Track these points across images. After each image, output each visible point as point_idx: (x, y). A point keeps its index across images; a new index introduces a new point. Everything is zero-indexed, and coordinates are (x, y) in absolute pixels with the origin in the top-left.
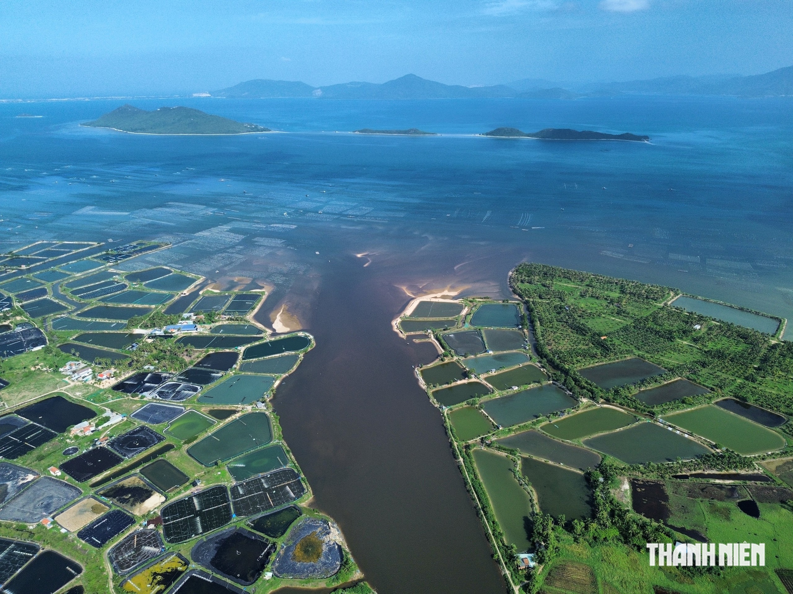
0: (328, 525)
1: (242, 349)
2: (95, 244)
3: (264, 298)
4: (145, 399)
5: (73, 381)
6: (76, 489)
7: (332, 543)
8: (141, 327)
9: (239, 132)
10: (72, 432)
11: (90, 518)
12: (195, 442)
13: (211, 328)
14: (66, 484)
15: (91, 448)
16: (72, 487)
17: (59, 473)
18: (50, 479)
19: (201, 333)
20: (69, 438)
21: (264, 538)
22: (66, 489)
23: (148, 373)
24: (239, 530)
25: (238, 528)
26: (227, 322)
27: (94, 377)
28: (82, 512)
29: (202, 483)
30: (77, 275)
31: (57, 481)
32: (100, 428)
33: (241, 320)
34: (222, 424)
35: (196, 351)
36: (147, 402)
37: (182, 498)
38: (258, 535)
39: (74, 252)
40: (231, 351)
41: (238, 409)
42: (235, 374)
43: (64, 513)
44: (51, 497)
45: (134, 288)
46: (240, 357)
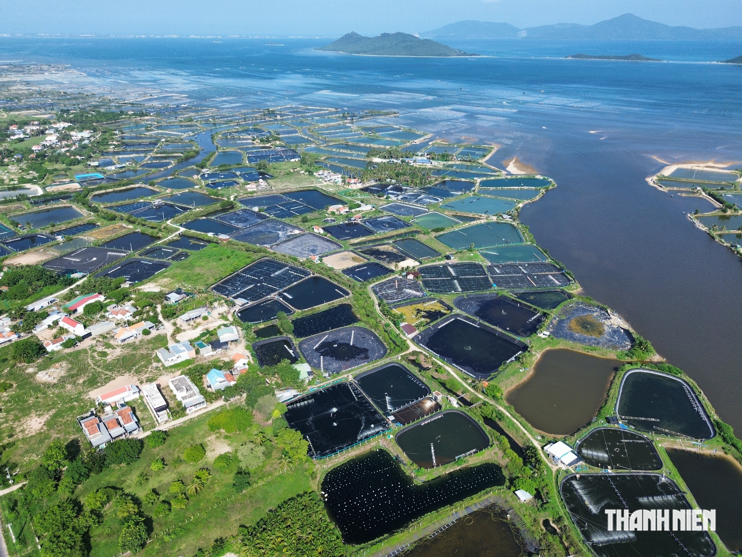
0: (607, 312)
1: (479, 180)
2: (333, 110)
3: (494, 151)
4: (390, 199)
5: (326, 181)
6: (337, 244)
7: (615, 327)
8: (379, 157)
9: (449, 56)
10: (330, 210)
11: (351, 264)
12: (442, 233)
13: (444, 164)
14: (328, 240)
15: (346, 222)
16: (333, 242)
17: (322, 231)
18: (314, 235)
19: (435, 166)
20: (328, 214)
21: (531, 307)
22: (328, 244)
23: (390, 185)
24: (501, 297)
25: (500, 295)
26: (460, 162)
27: (344, 181)
28: (343, 259)
29: (455, 258)
30: (321, 125)
31: (320, 237)
32: (353, 210)
33: (474, 162)
34: (467, 225)
35: (433, 177)
36: (392, 202)
37: (437, 265)
38: (524, 304)
39: (317, 113)
40: (467, 180)
41: (482, 217)
42: (473, 195)
43: (328, 257)
44: (316, 246)
45: (369, 136)
46: (477, 184)
